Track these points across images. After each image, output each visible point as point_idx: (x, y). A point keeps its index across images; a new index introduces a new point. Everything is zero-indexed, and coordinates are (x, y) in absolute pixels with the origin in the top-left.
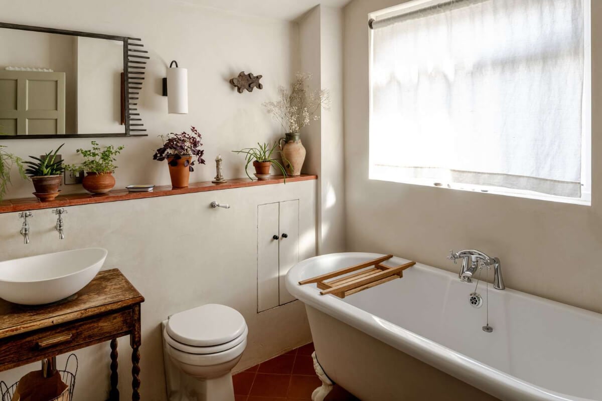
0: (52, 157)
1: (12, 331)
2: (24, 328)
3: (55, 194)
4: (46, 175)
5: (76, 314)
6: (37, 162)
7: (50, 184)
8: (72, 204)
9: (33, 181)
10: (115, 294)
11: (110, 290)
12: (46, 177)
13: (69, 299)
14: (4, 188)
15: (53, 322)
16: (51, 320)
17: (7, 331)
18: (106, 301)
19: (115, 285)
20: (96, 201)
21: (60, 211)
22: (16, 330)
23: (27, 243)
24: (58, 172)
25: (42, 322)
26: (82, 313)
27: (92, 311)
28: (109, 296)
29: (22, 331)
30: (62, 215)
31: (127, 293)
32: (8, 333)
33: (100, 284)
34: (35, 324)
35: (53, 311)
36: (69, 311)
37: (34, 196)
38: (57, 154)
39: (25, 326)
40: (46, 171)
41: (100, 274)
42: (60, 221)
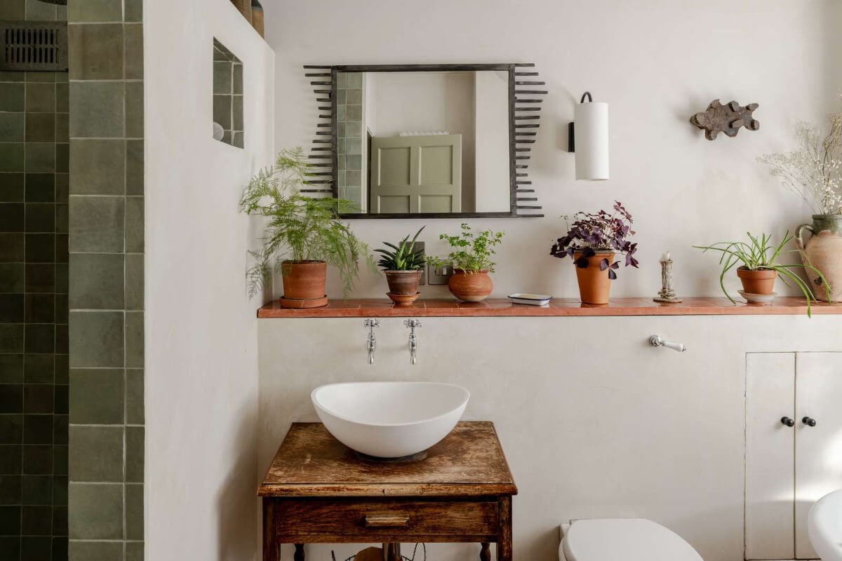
0: (409, 244)
1: (334, 489)
2: (348, 489)
3: (411, 298)
4: (400, 269)
5: (414, 487)
6: (392, 251)
7: (404, 282)
8: (431, 314)
9: (388, 276)
10: (476, 468)
11: (471, 458)
12: (400, 272)
13: (415, 458)
14: (348, 284)
15: (383, 491)
16: (382, 487)
17: (328, 488)
18: (460, 477)
19: (481, 450)
20: (462, 313)
21: (412, 322)
22: (339, 490)
23: (371, 363)
24: (417, 266)
25: (370, 486)
26: (423, 489)
27: (437, 490)
28: (466, 469)
29: (345, 493)
30: (415, 329)
31: (493, 471)
32: (328, 492)
33: (461, 443)
34: (361, 487)
35: (386, 474)
36: (406, 479)
37: (388, 297)
38: (417, 240)
39: (349, 487)
40: (401, 263)
41: (466, 426)
42: (413, 337)
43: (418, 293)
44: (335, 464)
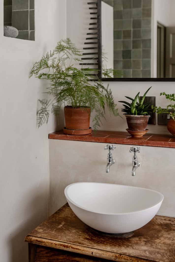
0: (141, 98)
1: (64, 246)
2: (72, 248)
3: (141, 133)
4: (132, 114)
5: (111, 254)
6: (130, 102)
7: (135, 122)
8: (150, 145)
9: (127, 119)
10: (157, 250)
11: (159, 243)
12: (132, 116)
13: (124, 236)
14: (97, 122)
15: (92, 253)
16: (92, 250)
17: (61, 245)
18: (143, 254)
19: (169, 239)
20: (170, 146)
21: (135, 149)
22: (67, 247)
23: (107, 172)
24: (145, 113)
25: (85, 249)
26: (116, 257)
27: (125, 259)
28: (152, 249)
29: (70, 250)
30: (137, 153)
31: (168, 254)
32: (61, 247)
33: (159, 231)
35: (98, 242)
36: (108, 248)
38: (147, 95)
39: (73, 246)
40: (134, 110)
41: (170, 220)
42: (135, 158)
43: (147, 130)
44: (74, 231)
